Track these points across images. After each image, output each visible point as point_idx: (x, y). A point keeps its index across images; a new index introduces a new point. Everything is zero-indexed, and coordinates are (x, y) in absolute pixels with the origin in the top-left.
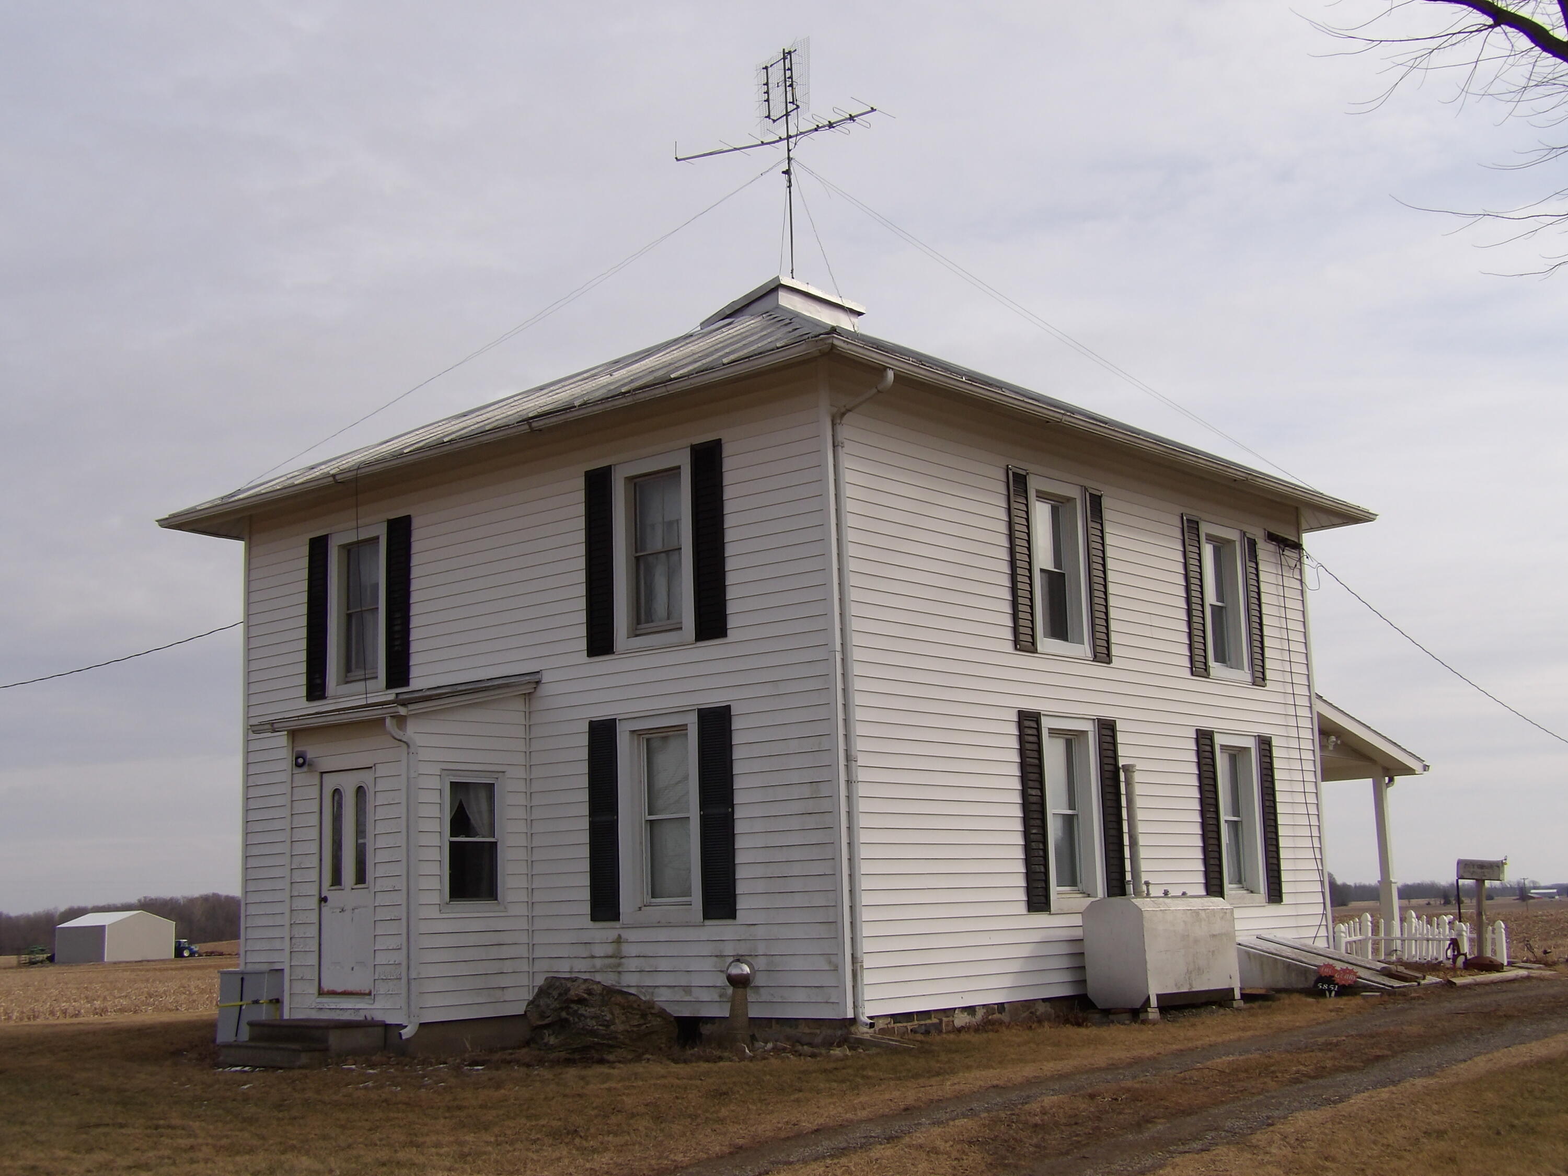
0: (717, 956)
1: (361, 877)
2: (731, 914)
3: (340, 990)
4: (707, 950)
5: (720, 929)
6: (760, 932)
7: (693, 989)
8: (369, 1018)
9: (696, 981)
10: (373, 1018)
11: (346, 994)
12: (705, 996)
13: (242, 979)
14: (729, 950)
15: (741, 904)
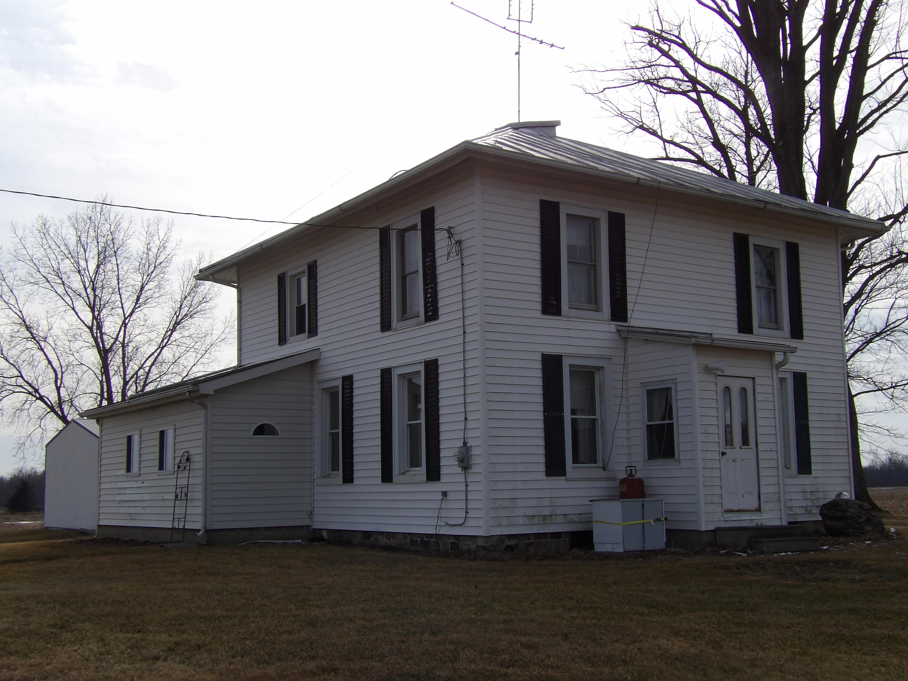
0: (802, 492)
1: (745, 441)
2: (809, 472)
3: (735, 509)
4: (798, 489)
5: (804, 479)
6: (820, 481)
7: (793, 508)
8: (759, 524)
9: (795, 504)
10: (762, 525)
11: (739, 511)
12: (799, 511)
13: (643, 505)
14: (808, 489)
15: (813, 467)
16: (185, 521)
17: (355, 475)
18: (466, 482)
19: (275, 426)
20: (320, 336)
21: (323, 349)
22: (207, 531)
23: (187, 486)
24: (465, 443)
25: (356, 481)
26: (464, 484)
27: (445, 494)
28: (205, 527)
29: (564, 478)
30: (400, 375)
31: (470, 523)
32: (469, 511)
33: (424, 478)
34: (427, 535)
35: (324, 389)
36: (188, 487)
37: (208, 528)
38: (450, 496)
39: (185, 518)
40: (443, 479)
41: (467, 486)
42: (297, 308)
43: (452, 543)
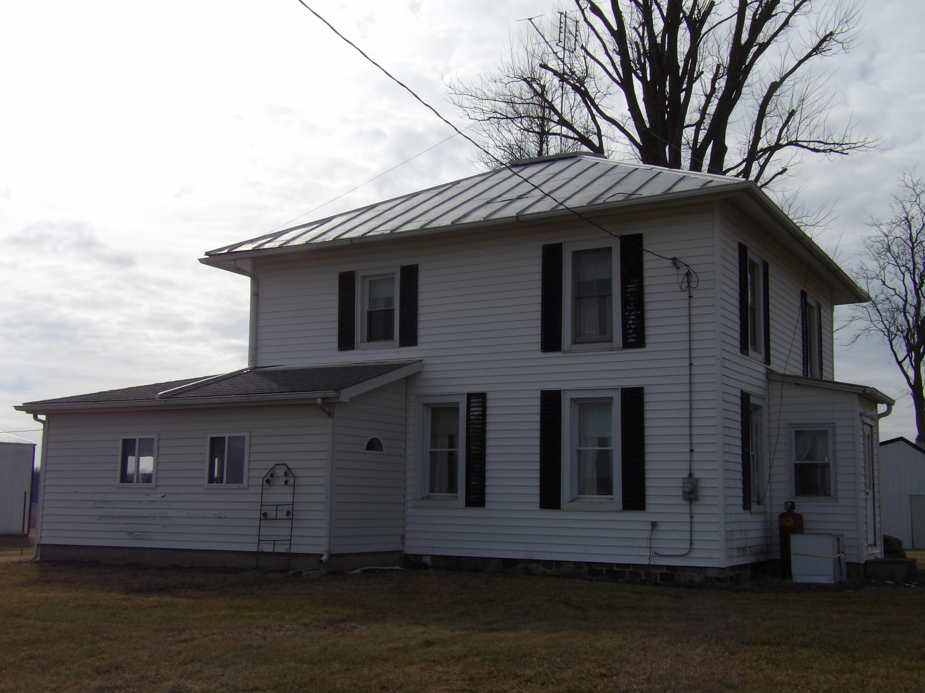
16: (290, 544)
17: (487, 500)
18: (691, 513)
19: (381, 441)
20: (420, 346)
21: (426, 361)
22: (331, 556)
23: (292, 503)
24: (691, 475)
25: (488, 505)
26: (689, 515)
27: (654, 524)
28: (329, 551)
29: (749, 512)
30: (573, 400)
31: (694, 554)
32: (694, 542)
33: (620, 506)
34: (618, 565)
35: (425, 404)
36: (293, 505)
37: (332, 553)
38: (661, 527)
39: (290, 540)
40: (649, 508)
41: (692, 517)
42: (368, 312)
43: (662, 574)
